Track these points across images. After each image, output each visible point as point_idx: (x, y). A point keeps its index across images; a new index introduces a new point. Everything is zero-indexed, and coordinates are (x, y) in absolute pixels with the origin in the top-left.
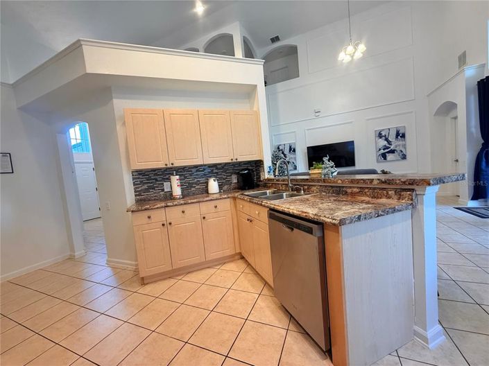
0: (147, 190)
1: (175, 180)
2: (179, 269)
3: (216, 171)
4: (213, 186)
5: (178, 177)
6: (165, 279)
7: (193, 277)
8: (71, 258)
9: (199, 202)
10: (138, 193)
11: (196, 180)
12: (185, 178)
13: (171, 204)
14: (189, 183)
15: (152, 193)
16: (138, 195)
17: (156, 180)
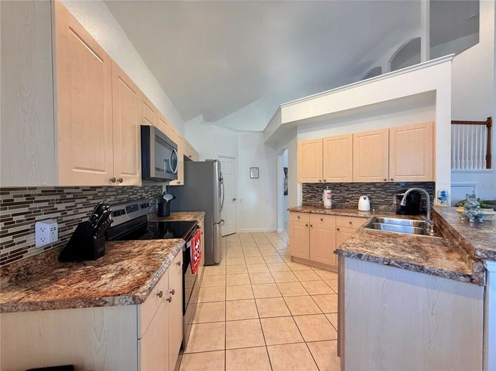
0: (311, 198)
1: (327, 193)
2: (313, 262)
3: (374, 189)
4: (364, 203)
5: (329, 191)
6: (305, 265)
7: (322, 273)
8: (276, 232)
9: (335, 215)
10: (305, 199)
11: (350, 195)
12: (341, 192)
13: (313, 211)
14: (344, 197)
15: (313, 201)
16: (305, 201)
17: (318, 191)
